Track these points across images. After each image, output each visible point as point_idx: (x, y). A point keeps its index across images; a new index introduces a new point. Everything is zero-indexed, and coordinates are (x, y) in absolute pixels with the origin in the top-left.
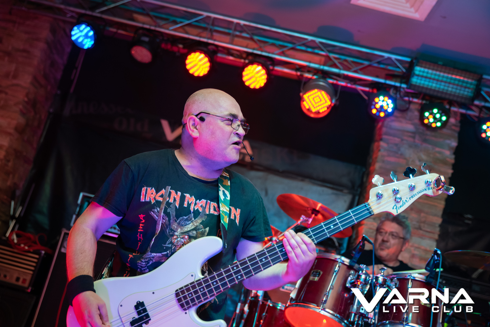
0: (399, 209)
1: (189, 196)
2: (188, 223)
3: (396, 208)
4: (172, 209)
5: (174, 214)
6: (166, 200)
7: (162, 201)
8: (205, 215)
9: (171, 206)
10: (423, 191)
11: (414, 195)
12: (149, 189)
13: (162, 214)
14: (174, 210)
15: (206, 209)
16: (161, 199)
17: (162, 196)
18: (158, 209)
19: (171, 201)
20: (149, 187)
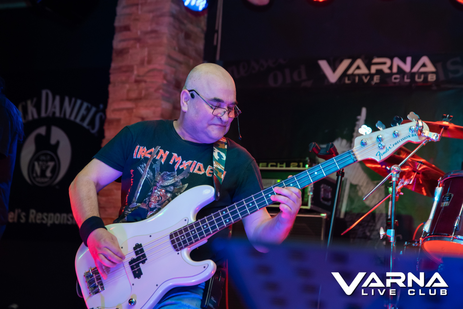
0: (382, 155)
1: (176, 155)
2: (170, 179)
3: (380, 155)
4: (157, 165)
5: (159, 169)
6: (153, 156)
7: (149, 157)
8: (188, 173)
9: (156, 162)
10: (407, 137)
11: (398, 142)
12: (141, 148)
13: (148, 169)
14: (159, 166)
15: (191, 168)
16: (149, 156)
17: (150, 153)
18: (145, 165)
19: (158, 158)
20: (142, 146)
